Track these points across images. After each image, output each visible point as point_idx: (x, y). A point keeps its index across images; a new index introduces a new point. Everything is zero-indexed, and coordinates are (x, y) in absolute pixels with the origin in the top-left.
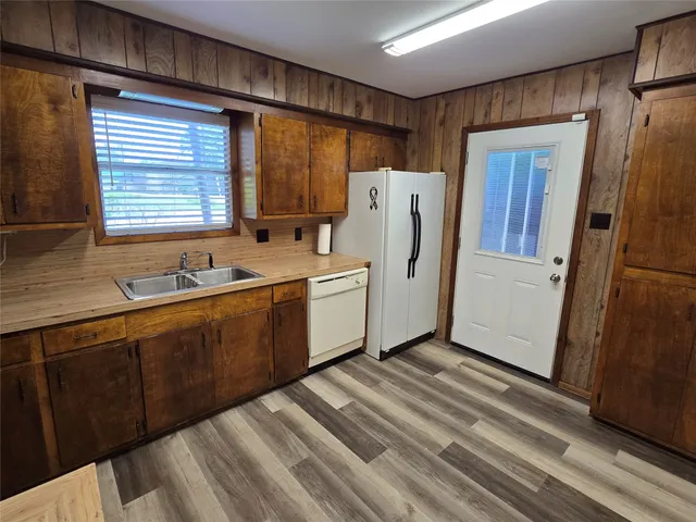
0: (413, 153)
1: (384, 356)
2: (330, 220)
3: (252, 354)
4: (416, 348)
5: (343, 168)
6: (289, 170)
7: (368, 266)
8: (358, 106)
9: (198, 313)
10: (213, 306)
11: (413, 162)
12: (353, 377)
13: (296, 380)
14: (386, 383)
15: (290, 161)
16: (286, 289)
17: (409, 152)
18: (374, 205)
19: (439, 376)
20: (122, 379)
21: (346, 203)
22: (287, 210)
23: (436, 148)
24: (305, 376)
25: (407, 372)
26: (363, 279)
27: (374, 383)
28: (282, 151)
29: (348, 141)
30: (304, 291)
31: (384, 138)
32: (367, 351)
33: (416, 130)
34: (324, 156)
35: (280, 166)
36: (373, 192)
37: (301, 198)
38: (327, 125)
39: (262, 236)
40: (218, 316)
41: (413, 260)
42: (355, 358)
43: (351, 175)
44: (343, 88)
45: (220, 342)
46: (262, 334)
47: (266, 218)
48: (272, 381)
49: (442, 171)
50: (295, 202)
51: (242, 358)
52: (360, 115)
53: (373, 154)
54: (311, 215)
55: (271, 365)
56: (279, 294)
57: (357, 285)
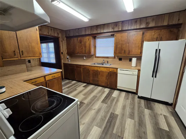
1: (139, 97)
3: (105, 79)
6: (122, 44)
7: (138, 70)
8: (147, 23)
14: (129, 100)
17: (180, 33)
20: (88, 74)
21: (141, 52)
22: (121, 53)
24: (116, 90)
25: (139, 103)
26: (136, 72)
27: (127, 99)
30: (117, 71)
33: (183, 23)
34: (133, 40)
35: (120, 44)
37: (125, 51)
38: (135, 32)
39: (120, 59)
40: (100, 70)
44: (141, 20)
45: (100, 75)
52: (148, 26)
53: (155, 36)
54: (128, 55)
55: (109, 83)
56: (111, 70)
57: (133, 74)
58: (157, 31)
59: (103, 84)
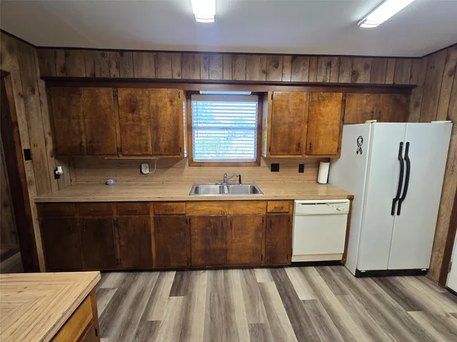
0: (416, 105)
1: (359, 274)
2: (328, 160)
3: (250, 240)
4: (398, 278)
5: (337, 122)
6: (291, 125)
7: (351, 198)
8: (355, 74)
9: (220, 209)
10: (229, 207)
11: (416, 113)
12: (326, 281)
13: (282, 267)
14: (351, 296)
15: (292, 120)
16: (277, 204)
17: (412, 105)
18: (360, 151)
19: (414, 315)
20: (182, 234)
21: (339, 149)
22: (289, 152)
23: (442, 98)
25: (378, 296)
26: (344, 206)
27: (341, 293)
28: (286, 113)
29: (344, 102)
30: (291, 208)
31: (382, 95)
32: (347, 265)
33: (420, 84)
34: (320, 114)
35: (285, 124)
36: (360, 140)
37: (299, 145)
38: (324, 92)
39: (275, 168)
40: (231, 213)
41: (399, 199)
42: (333, 267)
43: (345, 127)
44: (339, 64)
45: (231, 228)
46: (258, 230)
47: (272, 156)
48: (263, 262)
49: (448, 119)
50: (294, 146)
51: (244, 241)
52: (356, 80)
53: (369, 109)
54: (307, 156)
55: (264, 251)
56: (271, 207)
57: (337, 212)
58: (372, 97)
59: (246, 260)
